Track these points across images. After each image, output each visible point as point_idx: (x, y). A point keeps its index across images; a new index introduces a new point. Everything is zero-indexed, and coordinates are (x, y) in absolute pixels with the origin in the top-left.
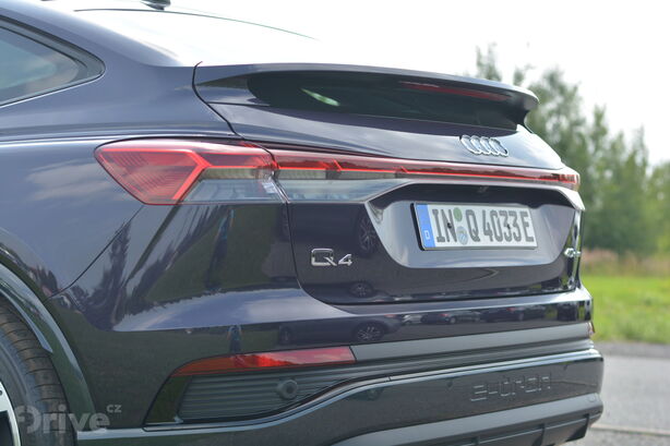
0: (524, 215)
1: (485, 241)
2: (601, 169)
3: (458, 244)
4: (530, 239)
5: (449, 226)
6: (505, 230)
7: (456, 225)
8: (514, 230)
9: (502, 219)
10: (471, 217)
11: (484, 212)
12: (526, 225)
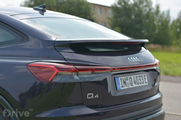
0: (145, 76)
1: (134, 85)
2: (158, 22)
3: (127, 87)
4: (146, 83)
5: (125, 83)
6: (140, 81)
7: (127, 82)
8: (142, 81)
9: (139, 78)
10: (130, 79)
11: (134, 77)
12: (145, 79)
